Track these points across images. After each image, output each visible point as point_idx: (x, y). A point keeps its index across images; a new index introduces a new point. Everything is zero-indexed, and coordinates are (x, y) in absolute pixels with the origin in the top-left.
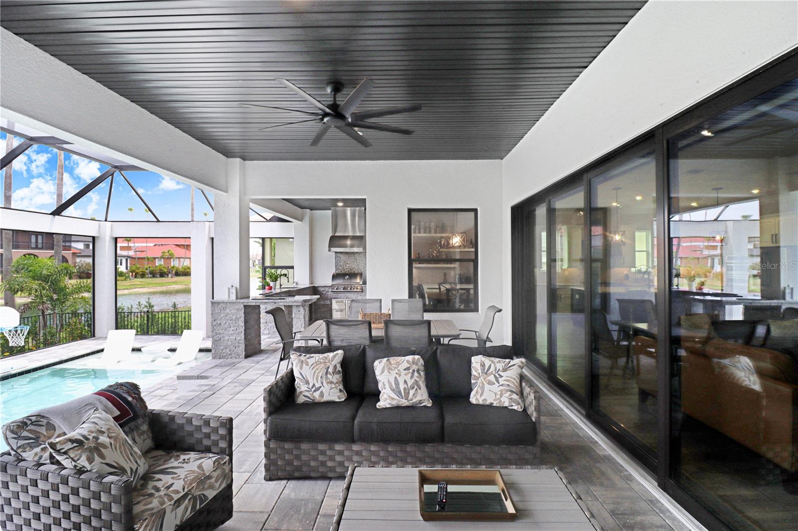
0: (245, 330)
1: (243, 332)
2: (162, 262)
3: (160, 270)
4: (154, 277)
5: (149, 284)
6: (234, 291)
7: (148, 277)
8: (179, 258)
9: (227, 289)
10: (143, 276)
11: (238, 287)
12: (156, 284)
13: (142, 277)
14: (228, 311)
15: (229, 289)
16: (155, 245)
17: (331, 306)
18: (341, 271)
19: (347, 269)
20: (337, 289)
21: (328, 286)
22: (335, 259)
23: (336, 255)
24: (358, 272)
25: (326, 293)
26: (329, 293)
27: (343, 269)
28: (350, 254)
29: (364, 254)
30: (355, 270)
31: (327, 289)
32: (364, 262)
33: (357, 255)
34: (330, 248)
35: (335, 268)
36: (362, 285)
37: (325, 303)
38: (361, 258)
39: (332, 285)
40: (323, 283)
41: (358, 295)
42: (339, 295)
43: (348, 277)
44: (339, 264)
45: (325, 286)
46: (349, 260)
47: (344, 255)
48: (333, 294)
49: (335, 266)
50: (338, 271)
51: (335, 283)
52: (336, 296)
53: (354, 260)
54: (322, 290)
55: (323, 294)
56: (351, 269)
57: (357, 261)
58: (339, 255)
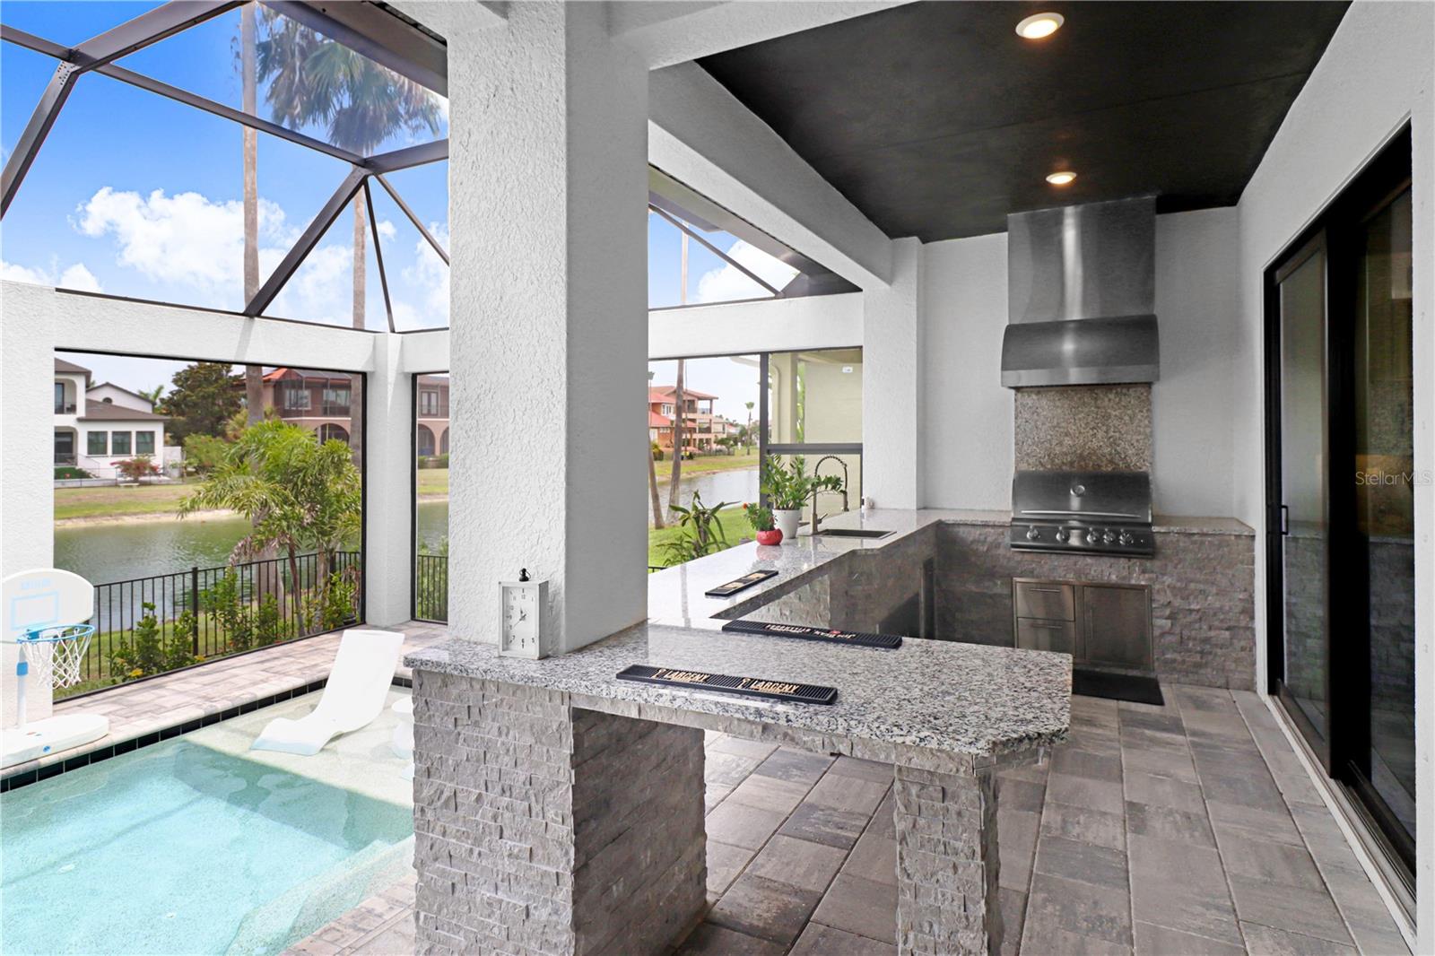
0: (577, 872)
1: (568, 880)
6: (528, 602)
9: (497, 591)
11: (558, 579)
14: (489, 729)
15: (506, 591)
17: (1007, 602)
18: (1040, 462)
19: (1066, 454)
20: (1034, 539)
21: (996, 524)
22: (1016, 418)
23: (1019, 403)
24: (1114, 469)
25: (988, 550)
26: (1001, 551)
27: (1049, 455)
28: (1076, 394)
29: (1142, 394)
30: (1099, 462)
31: (994, 538)
32: (1140, 426)
33: (1110, 400)
34: (1006, 373)
35: (1016, 450)
36: (1149, 525)
37: (985, 591)
38: (1129, 412)
39: (1014, 519)
40: (979, 511)
41: (1131, 569)
42: (1046, 563)
43: (1083, 488)
44: (1032, 437)
45: (985, 525)
46: (1073, 421)
47: (1054, 399)
48: (1018, 557)
49: (1016, 444)
50: (1029, 464)
51: (1025, 513)
52: (1030, 567)
53: (1097, 418)
54: (971, 539)
55: (976, 552)
56: (1081, 454)
57: (1111, 425)
58: (1031, 400)
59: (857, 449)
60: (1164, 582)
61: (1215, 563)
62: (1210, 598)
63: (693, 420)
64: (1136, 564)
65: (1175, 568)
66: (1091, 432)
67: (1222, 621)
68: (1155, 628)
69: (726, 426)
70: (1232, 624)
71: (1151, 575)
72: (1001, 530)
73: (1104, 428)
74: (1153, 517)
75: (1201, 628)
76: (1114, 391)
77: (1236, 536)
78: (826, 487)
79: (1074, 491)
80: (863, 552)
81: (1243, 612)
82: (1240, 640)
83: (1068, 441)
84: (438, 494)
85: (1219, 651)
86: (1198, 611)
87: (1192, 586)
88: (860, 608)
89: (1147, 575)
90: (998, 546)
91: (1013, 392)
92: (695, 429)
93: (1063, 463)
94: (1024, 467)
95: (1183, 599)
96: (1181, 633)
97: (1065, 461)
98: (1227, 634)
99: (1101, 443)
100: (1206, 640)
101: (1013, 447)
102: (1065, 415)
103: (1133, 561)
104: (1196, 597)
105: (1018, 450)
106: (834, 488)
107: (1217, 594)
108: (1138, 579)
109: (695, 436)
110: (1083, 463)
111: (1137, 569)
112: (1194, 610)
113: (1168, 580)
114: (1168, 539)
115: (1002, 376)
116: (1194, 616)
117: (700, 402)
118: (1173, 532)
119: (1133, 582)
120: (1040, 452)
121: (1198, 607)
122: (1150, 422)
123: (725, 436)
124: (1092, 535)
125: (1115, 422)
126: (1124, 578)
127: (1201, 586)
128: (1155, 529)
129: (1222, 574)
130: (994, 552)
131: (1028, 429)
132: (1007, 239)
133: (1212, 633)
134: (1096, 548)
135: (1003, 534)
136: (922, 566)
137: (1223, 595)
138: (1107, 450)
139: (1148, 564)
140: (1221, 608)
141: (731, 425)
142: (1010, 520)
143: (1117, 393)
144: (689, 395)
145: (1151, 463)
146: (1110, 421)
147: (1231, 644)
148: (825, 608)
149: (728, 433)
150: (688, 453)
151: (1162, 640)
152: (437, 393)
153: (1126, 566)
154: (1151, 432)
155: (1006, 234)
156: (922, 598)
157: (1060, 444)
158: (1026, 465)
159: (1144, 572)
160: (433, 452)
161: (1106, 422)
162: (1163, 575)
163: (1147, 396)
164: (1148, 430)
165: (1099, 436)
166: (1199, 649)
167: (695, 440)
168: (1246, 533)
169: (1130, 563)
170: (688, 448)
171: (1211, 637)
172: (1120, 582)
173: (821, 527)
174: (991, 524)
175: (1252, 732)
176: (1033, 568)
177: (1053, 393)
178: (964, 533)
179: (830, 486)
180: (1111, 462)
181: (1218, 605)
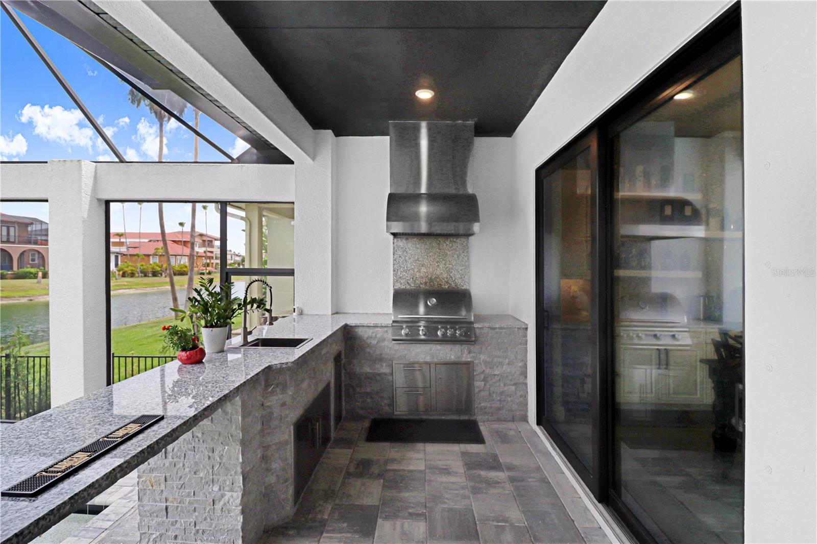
2: (157, 260)
3: (153, 268)
4: (145, 276)
5: (138, 284)
7: (138, 277)
8: (176, 255)
10: (132, 275)
12: (145, 284)
13: (132, 277)
16: (150, 241)
17: (390, 378)
18: (408, 283)
19: (422, 278)
20: (407, 335)
21: (383, 325)
22: (394, 255)
23: (395, 244)
24: (449, 287)
25: (377, 343)
26: (386, 343)
27: (413, 278)
28: (429, 240)
29: (464, 242)
30: (441, 282)
31: (381, 334)
32: (463, 261)
33: (447, 245)
34: (390, 223)
35: (393, 274)
36: (472, 323)
37: (376, 371)
38: (457, 252)
39: (394, 322)
40: (371, 314)
41: (463, 351)
42: (414, 350)
43: (435, 300)
44: (403, 266)
45: (376, 326)
46: (426, 257)
47: (416, 244)
48: (397, 347)
49: (394, 271)
50: (401, 284)
51: (401, 317)
52: (404, 353)
53: (440, 256)
54: (367, 336)
55: (369, 346)
56: (431, 278)
57: (447, 260)
58: (401, 243)
59: (291, 273)
60: (480, 358)
61: (507, 345)
62: (504, 366)
63: (212, 252)
64: (465, 347)
65: (486, 349)
66: (437, 264)
67: (511, 380)
68: (475, 388)
69: (233, 256)
70: (516, 381)
71: (473, 355)
72: (386, 329)
73: (444, 262)
74: (474, 317)
75: (500, 386)
76: (449, 240)
77: (518, 328)
78: (252, 307)
79: (430, 302)
80: (279, 366)
81: (521, 374)
82: (520, 391)
83: (423, 270)
84: (14, 297)
85: (509, 399)
86: (498, 375)
87: (495, 360)
88: (275, 415)
89: (471, 355)
90: (384, 340)
91: (392, 237)
92: (213, 257)
93: (421, 283)
94: (398, 286)
95: (490, 368)
96: (490, 390)
97: (422, 282)
98: (513, 388)
99: (442, 271)
100: (502, 393)
101: (392, 273)
102: (422, 253)
103: (464, 346)
104: (497, 367)
105: (395, 275)
106: (258, 307)
107: (508, 364)
108: (466, 358)
109: (212, 261)
110: (432, 283)
111: (466, 351)
112: (496, 375)
113: (482, 357)
114: (483, 331)
115: (387, 225)
116: (497, 378)
117: (216, 241)
118: (485, 327)
119: (464, 359)
120: (407, 276)
121: (499, 372)
122: (468, 259)
123: (232, 262)
124: (441, 331)
125: (450, 259)
126: (459, 357)
127: (500, 360)
128: (476, 325)
129: (511, 351)
130: (381, 344)
131: (400, 262)
132: (389, 141)
133: (506, 388)
134: (444, 339)
135: (387, 331)
136: (332, 360)
137: (511, 365)
138: (445, 275)
139: (472, 348)
140: (510, 373)
141: (237, 255)
142: (391, 322)
143: (450, 241)
144: (208, 237)
145: (468, 283)
146: (447, 258)
147: (516, 393)
148: (236, 428)
149: (235, 260)
150: (208, 271)
151: (479, 395)
152: (15, 227)
153: (460, 350)
154: (469, 265)
155: (388, 137)
156: (332, 385)
157: (419, 271)
158: (399, 284)
159: (470, 352)
160: (11, 268)
161: (445, 259)
162: (480, 354)
163: (466, 244)
164: (467, 264)
165: (441, 266)
166: (499, 398)
167: (212, 263)
168: (523, 327)
169: (462, 347)
170: (208, 268)
171: (505, 391)
172: (456, 360)
173: (250, 338)
174: (380, 325)
175: (537, 459)
176: (405, 354)
177: (415, 239)
178: (362, 332)
179: (255, 306)
180: (447, 282)
181: (509, 370)
